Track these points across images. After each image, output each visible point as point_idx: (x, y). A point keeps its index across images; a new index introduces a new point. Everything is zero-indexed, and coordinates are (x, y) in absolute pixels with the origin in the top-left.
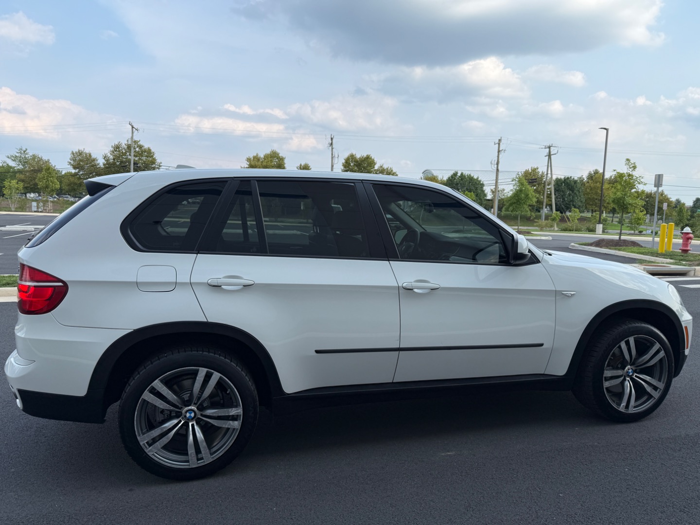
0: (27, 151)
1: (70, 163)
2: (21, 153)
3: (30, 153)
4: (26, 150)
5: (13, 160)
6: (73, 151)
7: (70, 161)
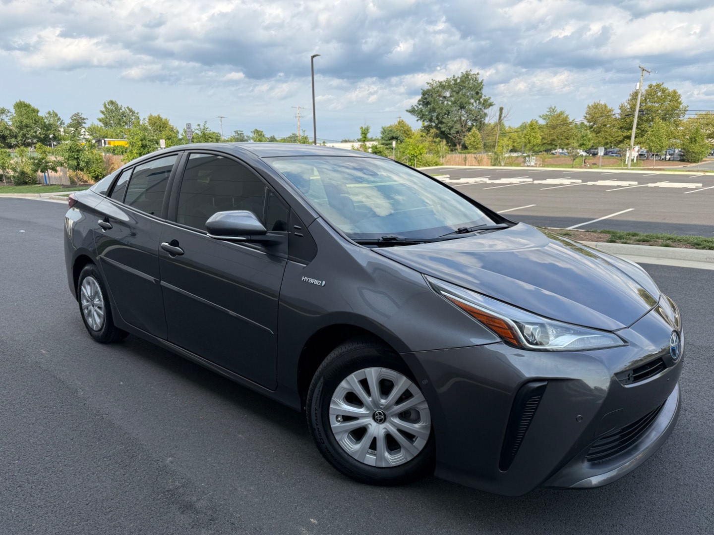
0: (556, 109)
1: (586, 117)
2: (550, 111)
3: (558, 111)
4: (555, 107)
5: (545, 119)
6: (588, 105)
7: (586, 115)
